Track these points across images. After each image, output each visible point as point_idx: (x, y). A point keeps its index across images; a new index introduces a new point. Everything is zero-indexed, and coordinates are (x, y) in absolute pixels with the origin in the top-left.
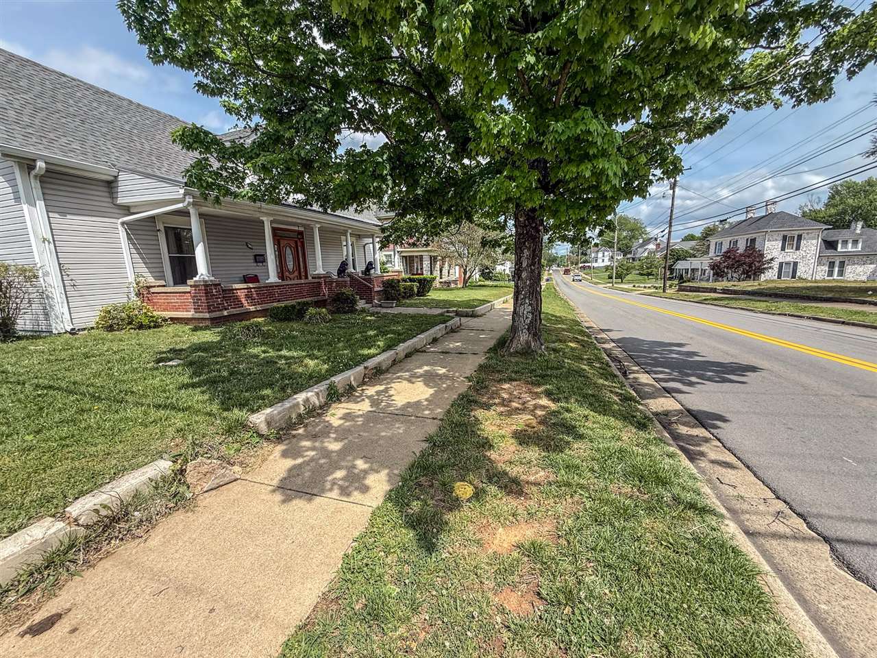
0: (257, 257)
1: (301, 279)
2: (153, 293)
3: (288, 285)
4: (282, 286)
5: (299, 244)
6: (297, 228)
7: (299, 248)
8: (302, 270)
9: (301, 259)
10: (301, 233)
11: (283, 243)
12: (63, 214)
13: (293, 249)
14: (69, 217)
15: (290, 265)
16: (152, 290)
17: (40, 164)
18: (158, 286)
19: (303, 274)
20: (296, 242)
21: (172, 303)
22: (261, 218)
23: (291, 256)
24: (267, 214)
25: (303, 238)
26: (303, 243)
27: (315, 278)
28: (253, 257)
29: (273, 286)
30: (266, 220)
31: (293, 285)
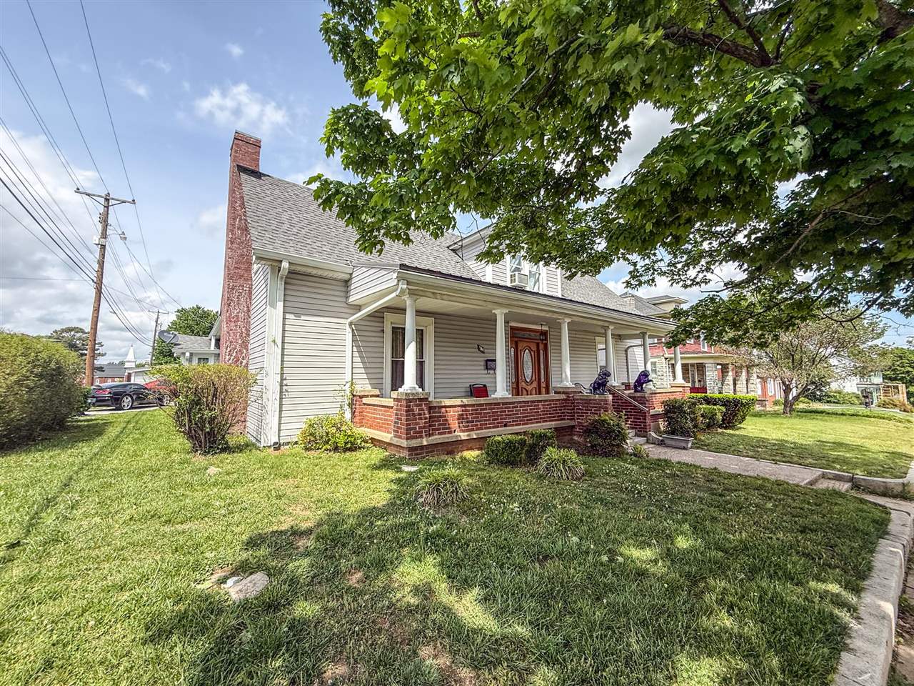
0: (489, 363)
1: (540, 393)
2: (364, 404)
3: (520, 402)
4: (510, 403)
5: (541, 346)
6: (539, 328)
7: (541, 352)
8: (543, 380)
9: (542, 366)
10: (544, 333)
11: (521, 346)
12: (298, 315)
13: (533, 354)
14: (303, 318)
15: (528, 372)
16: (365, 400)
17: (285, 265)
18: (372, 396)
19: (543, 385)
20: (538, 344)
21: (377, 418)
22: (493, 311)
23: (530, 364)
24: (501, 305)
25: (546, 339)
26: (546, 346)
27: (559, 393)
28: (483, 363)
29: (499, 404)
30: (500, 314)
31: (528, 402)
